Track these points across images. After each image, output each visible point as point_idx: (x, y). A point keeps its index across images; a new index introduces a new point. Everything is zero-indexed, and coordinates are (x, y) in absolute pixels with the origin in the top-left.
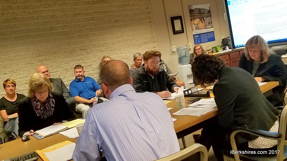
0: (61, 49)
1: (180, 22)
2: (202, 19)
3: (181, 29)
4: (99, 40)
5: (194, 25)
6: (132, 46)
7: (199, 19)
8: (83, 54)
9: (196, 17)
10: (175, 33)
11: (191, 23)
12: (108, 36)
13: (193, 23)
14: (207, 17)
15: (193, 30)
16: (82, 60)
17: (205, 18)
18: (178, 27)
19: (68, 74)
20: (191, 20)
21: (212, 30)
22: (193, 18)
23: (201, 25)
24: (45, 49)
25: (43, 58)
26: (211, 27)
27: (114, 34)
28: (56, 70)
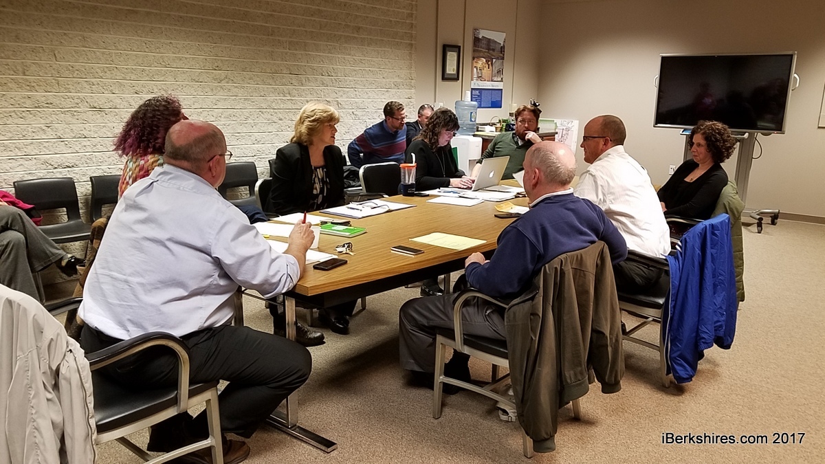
0: (257, 62)
1: (456, 58)
2: (489, 60)
3: (455, 72)
4: (322, 61)
5: (475, 69)
6: (374, 86)
7: (484, 60)
8: (293, 82)
9: (481, 54)
10: (445, 78)
11: (472, 64)
12: (339, 56)
13: (475, 65)
14: (497, 59)
15: (472, 80)
16: (289, 94)
17: (494, 60)
18: (451, 69)
19: (261, 118)
20: (473, 59)
21: (499, 85)
22: (477, 54)
23: (486, 72)
24: (230, 57)
25: (222, 74)
26: (500, 79)
27: (349, 55)
28: (241, 106)
